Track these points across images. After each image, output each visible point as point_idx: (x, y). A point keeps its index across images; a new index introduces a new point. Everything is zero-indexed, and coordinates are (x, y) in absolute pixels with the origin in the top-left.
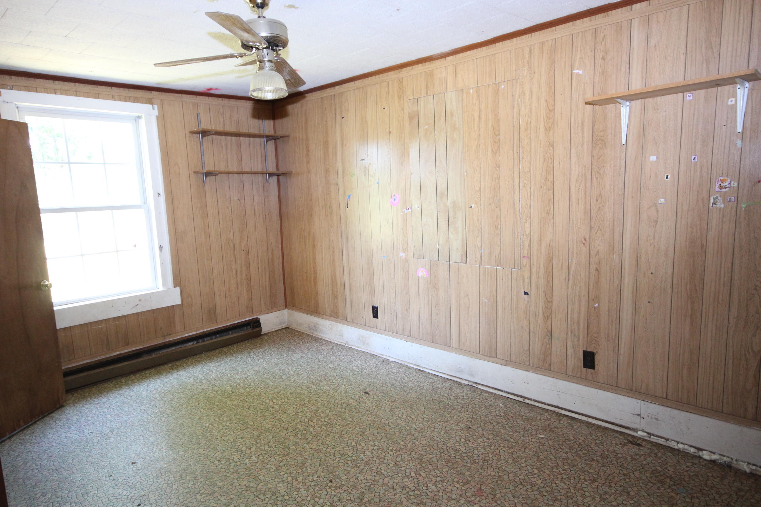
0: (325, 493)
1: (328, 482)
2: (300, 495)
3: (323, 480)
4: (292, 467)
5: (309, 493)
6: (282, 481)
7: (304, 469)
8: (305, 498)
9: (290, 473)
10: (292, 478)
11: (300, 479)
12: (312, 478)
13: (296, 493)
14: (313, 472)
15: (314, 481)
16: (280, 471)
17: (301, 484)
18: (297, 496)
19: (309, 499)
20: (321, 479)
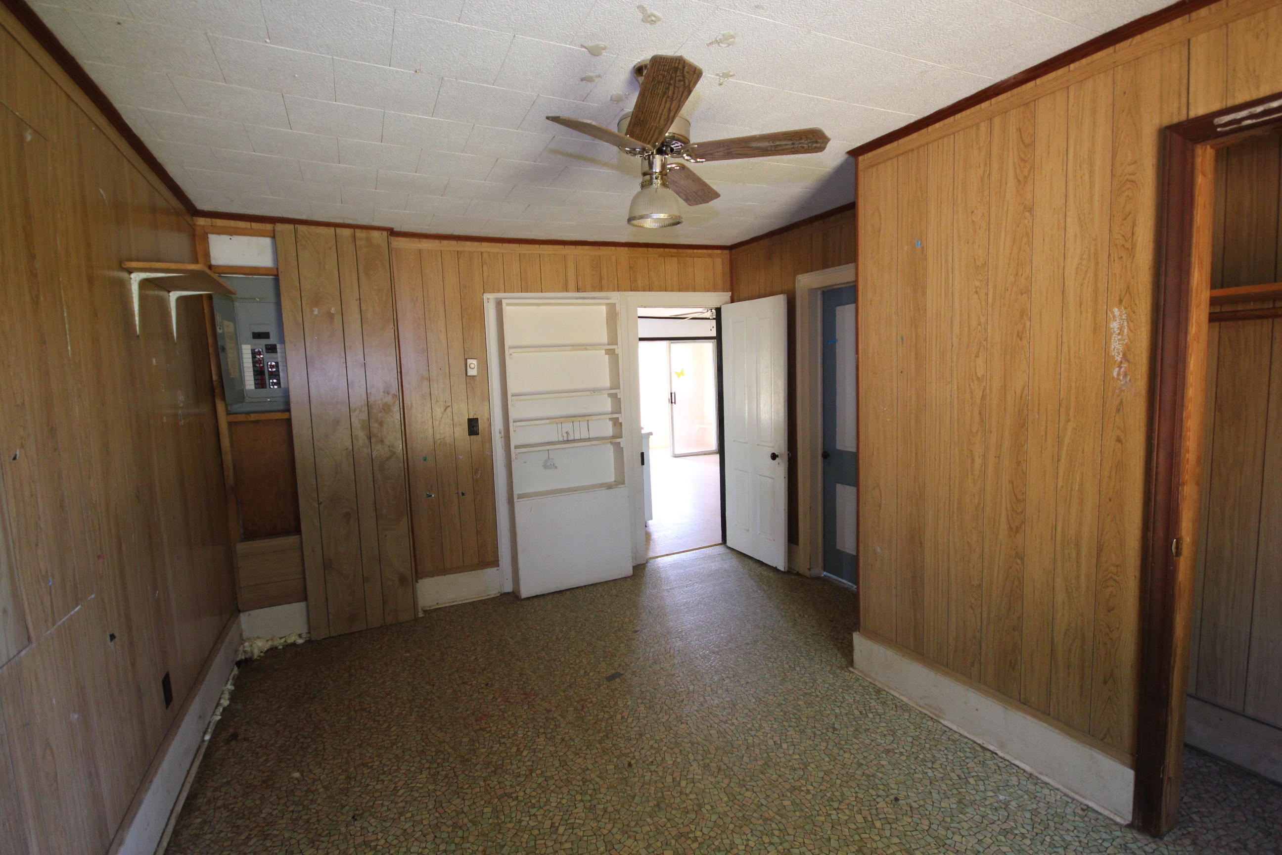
0: (643, 751)
1: (634, 766)
2: (674, 756)
3: (640, 769)
4: (676, 806)
5: (662, 755)
6: (694, 783)
7: (660, 795)
8: (670, 750)
9: (681, 793)
10: (680, 783)
11: (669, 779)
12: (653, 777)
13: (679, 760)
14: (648, 787)
15: (651, 772)
16: (696, 802)
17: (670, 771)
18: (678, 755)
19: (664, 748)
20: (641, 772)
